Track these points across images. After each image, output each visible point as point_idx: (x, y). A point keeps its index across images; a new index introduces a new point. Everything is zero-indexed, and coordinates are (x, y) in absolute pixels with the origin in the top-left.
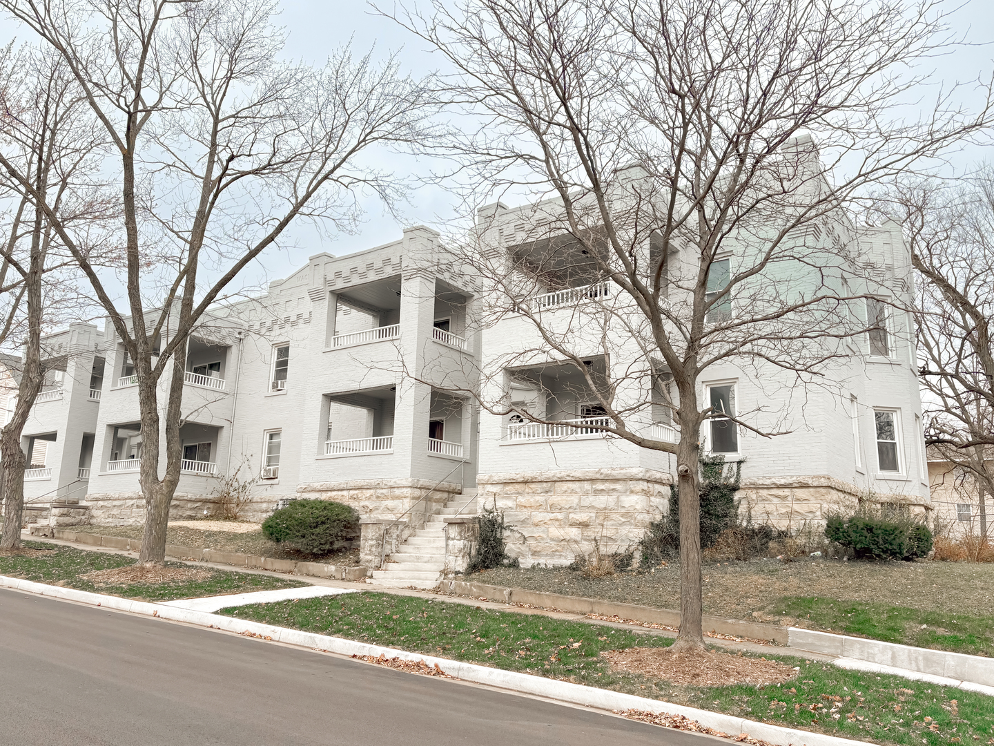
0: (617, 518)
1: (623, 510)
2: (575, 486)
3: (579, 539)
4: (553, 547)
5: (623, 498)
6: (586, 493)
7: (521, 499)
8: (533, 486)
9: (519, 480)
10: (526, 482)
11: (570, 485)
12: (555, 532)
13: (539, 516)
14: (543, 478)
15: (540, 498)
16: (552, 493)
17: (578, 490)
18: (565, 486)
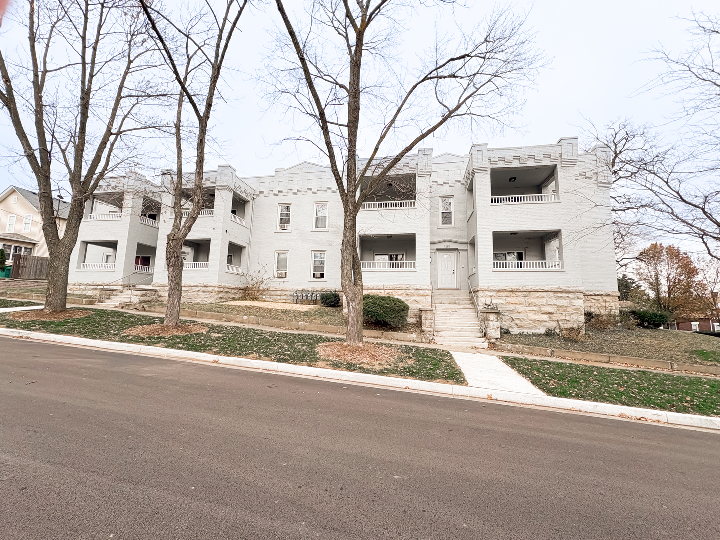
0: (571, 311)
1: (574, 307)
2: (545, 294)
3: (547, 320)
4: (531, 324)
5: (573, 301)
6: (551, 298)
7: (509, 300)
8: (517, 293)
9: (508, 290)
10: (512, 291)
11: (541, 294)
12: (533, 316)
13: (522, 309)
14: (524, 290)
15: (523, 300)
16: (529, 298)
17: (546, 297)
18: (538, 294)
